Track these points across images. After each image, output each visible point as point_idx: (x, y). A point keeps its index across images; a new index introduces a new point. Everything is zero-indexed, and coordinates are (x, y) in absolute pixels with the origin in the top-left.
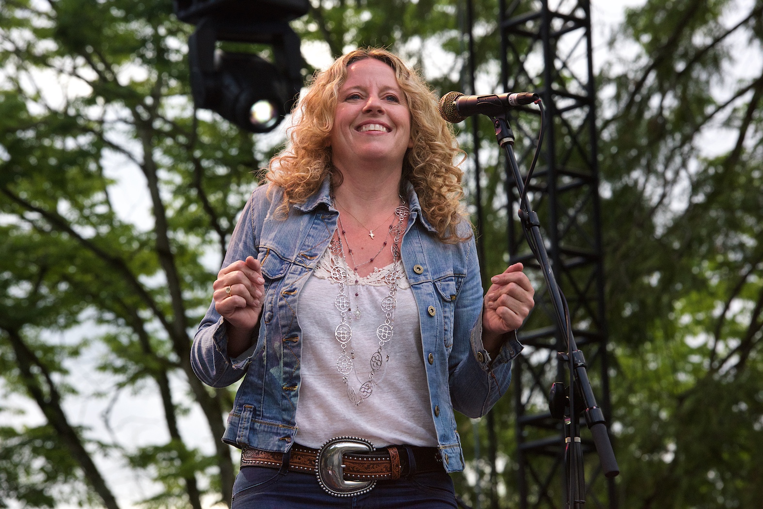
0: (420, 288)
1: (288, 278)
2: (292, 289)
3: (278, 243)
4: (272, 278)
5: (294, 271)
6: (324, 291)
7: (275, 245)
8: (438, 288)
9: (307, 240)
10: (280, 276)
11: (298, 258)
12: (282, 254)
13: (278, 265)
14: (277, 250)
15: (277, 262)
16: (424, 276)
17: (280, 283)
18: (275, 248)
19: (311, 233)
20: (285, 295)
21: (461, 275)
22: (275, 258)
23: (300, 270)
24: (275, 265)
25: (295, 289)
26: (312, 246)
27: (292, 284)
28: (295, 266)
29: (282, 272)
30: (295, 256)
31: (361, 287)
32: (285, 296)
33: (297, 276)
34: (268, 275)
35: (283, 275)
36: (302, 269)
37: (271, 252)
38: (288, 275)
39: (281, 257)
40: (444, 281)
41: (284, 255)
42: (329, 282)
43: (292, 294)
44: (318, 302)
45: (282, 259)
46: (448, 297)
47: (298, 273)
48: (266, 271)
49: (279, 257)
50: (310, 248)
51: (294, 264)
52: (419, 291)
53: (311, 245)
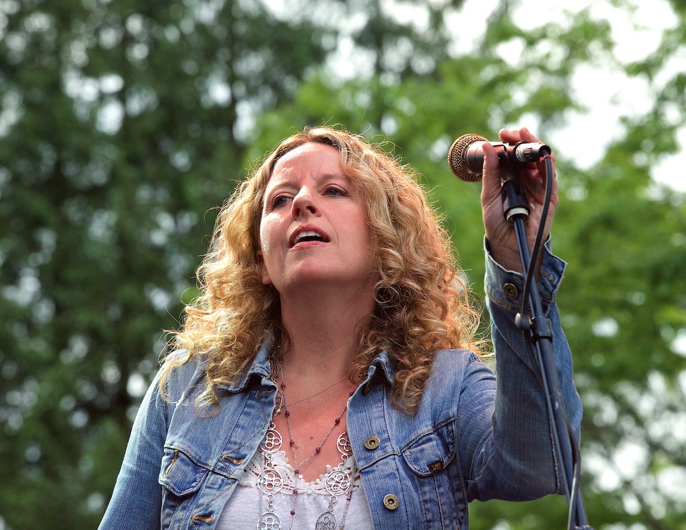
0: (373, 471)
1: (204, 495)
2: (207, 512)
3: (192, 440)
4: (179, 495)
5: (212, 484)
6: (250, 506)
7: (188, 443)
8: (407, 460)
9: (234, 434)
10: (191, 490)
11: (219, 463)
12: (197, 458)
13: (190, 475)
14: (190, 451)
15: (188, 469)
16: (382, 449)
17: (191, 501)
18: (187, 449)
19: (241, 422)
20: (196, 521)
21: (449, 421)
22: (187, 464)
23: (220, 481)
24: (185, 475)
25: (211, 513)
26: (240, 444)
27: (208, 505)
28: (214, 476)
29: (194, 484)
30: (215, 461)
31: (305, 497)
32: (196, 524)
33: (214, 491)
34: (174, 489)
35: (195, 488)
36: (223, 480)
37: (180, 454)
38: (204, 490)
39: (195, 461)
40: (416, 447)
41: (200, 458)
42: (257, 492)
43: (207, 520)
44: (240, 524)
45: (197, 465)
46: (425, 469)
47: (217, 486)
48: (172, 485)
49: (193, 462)
50: (237, 447)
51: (213, 472)
52: (371, 476)
53: (239, 441)
